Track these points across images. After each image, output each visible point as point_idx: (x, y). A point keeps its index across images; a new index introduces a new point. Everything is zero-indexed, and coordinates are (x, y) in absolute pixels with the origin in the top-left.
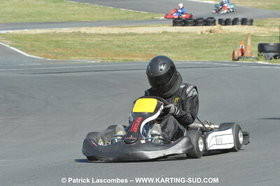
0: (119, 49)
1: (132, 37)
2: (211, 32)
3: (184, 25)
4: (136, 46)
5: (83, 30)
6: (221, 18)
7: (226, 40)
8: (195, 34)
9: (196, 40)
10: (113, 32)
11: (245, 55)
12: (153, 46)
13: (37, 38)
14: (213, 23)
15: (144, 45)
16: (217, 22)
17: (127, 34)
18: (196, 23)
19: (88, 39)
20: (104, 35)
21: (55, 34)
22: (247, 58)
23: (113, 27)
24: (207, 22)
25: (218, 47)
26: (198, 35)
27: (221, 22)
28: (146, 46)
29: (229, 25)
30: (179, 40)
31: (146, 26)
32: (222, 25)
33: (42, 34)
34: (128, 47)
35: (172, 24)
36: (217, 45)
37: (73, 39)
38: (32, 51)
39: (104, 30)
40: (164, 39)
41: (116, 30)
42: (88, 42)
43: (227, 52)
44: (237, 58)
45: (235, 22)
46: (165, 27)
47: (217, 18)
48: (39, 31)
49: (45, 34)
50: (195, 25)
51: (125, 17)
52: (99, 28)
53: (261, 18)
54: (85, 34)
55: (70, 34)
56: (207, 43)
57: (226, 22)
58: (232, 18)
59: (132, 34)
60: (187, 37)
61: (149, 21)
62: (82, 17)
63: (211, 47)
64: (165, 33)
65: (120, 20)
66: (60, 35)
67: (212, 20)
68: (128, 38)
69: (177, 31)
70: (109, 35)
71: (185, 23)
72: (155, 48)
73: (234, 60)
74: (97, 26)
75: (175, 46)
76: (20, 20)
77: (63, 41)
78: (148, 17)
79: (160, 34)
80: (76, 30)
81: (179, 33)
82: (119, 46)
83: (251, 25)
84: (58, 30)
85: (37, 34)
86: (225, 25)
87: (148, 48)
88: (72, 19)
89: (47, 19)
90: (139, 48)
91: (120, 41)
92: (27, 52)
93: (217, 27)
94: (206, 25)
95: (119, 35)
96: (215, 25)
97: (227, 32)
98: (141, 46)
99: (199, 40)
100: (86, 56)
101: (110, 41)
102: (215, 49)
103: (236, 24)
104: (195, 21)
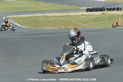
0: (63, 23)
1: (68, 17)
2: (103, 14)
3: (91, 11)
4: (70, 21)
5: (46, 15)
6: (107, 7)
7: (110, 18)
8: (96, 15)
9: (97, 18)
10: (60, 15)
11: (118, 25)
12: (78, 21)
13: (26, 19)
14: (104, 10)
15: (74, 20)
16: (106, 10)
17: (66, 16)
18: (96, 10)
19: (49, 18)
20: (56, 17)
21: (34, 17)
23: (60, 13)
24: (102, 10)
25: (107, 21)
26: (98, 16)
27: (107, 9)
28: (75, 21)
29: (111, 11)
30: (89, 18)
31: (75, 12)
32: (108, 11)
33: (29, 17)
34: (66, 22)
35: (86, 11)
36: (106, 20)
37: (43, 19)
38: (24, 25)
39: (56, 14)
40: (82, 18)
41: (61, 14)
42: (49, 20)
43: (111, 23)
44: (115, 26)
45: (114, 9)
46: (83, 12)
47: (106, 8)
48: (27, 16)
49: (30, 17)
50: (96, 11)
51: (65, 8)
52: (54, 13)
54: (48, 16)
55: (41, 16)
56: (102, 19)
57: (110, 10)
58: (113, 8)
59: (68, 16)
60: (93, 16)
61: (76, 10)
62: (46, 9)
63: (104, 21)
64: (83, 15)
65: (63, 10)
66: (36, 17)
67: (104, 9)
68: (67, 17)
69: (88, 14)
70: (58, 16)
71: (92, 10)
72: (79, 22)
73: (113, 27)
74: (53, 12)
75: (87, 21)
76: (19, 11)
77: (38, 20)
78: (75, 8)
79: (81, 16)
80: (43, 15)
81: (89, 15)
82: (63, 22)
83: (121, 10)
84: (36, 15)
85: (26, 17)
87: (75, 22)
88: (41, 10)
89: (31, 10)
90: (72, 22)
91: (63, 19)
92: (22, 25)
93: (106, 12)
94: (101, 11)
95: (63, 16)
96: (105, 11)
97: (110, 14)
98: (72, 21)
100: (48, 26)
101: (59, 19)
102: (105, 22)
103: (114, 10)
104: (96, 9)
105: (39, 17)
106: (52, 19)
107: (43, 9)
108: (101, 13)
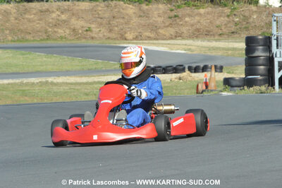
2: (180, 79)
5: (50, 79)
6: (190, 65)
8: (164, 82)
9: (165, 87)
10: (81, 82)
11: (209, 88)
13: (4, 88)
14: (183, 70)
16: (187, 70)
17: (95, 83)
19: (55, 88)
20: (71, 84)
21: (22, 84)
22: (212, 91)
23: (81, 77)
24: (177, 69)
26: (168, 83)
27: (190, 69)
29: (198, 72)
32: (191, 72)
37: (41, 88)
39: (72, 79)
41: (84, 80)
42: (55, 91)
44: (201, 91)
45: (204, 69)
47: (186, 66)
50: (164, 73)
51: (94, 67)
52: (68, 77)
53: (231, 65)
54: (52, 83)
55: (37, 83)
56: (176, 90)
57: (196, 70)
58: (202, 66)
62: (49, 68)
65: (89, 69)
66: (27, 84)
67: (181, 67)
68: (96, 86)
70: (77, 84)
71: (154, 71)
73: (198, 93)
74: (65, 75)
77: (29, 90)
80: (43, 80)
82: (87, 94)
83: (221, 72)
84: (25, 81)
86: (195, 72)
88: (39, 70)
89: (15, 70)
91: (87, 89)
93: (186, 74)
94: (175, 73)
95: (87, 83)
96: (185, 72)
97: (196, 79)
99: (167, 87)
101: (77, 90)
103: (205, 71)
104: (164, 69)
105: (33, 84)
106: (62, 89)
107: (42, 68)
108: (174, 76)
